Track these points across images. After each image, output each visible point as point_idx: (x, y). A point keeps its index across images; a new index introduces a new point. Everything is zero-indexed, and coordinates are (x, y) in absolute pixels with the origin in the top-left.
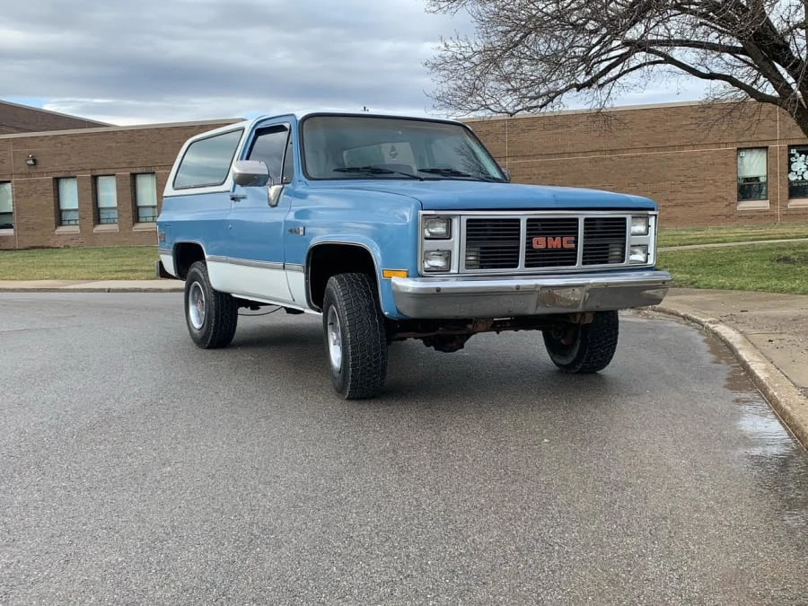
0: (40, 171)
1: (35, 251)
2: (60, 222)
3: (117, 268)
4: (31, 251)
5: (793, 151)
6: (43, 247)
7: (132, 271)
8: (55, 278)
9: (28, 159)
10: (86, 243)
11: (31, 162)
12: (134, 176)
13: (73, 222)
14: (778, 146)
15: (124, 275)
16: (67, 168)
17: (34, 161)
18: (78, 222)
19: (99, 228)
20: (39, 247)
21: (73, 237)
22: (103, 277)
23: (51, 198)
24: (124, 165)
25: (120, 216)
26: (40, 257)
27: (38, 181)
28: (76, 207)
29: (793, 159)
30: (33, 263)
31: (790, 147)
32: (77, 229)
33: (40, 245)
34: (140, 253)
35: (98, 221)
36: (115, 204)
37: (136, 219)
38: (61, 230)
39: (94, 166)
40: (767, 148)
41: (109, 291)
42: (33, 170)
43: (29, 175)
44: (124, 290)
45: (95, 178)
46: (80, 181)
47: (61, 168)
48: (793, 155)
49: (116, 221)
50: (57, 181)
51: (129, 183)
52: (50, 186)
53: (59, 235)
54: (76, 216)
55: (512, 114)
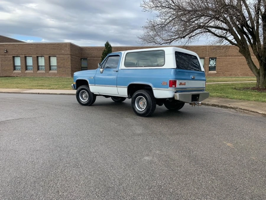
0: (8, 54)
1: (7, 77)
2: (15, 69)
3: (37, 85)
4: (6, 77)
5: (210, 59)
6: (10, 76)
7: (42, 86)
8: (18, 88)
9: (5, 50)
10: (23, 76)
11: (6, 51)
12: (38, 57)
13: (19, 69)
14: (207, 58)
15: (41, 87)
16: (17, 54)
17: (7, 51)
18: (20, 69)
19: (27, 71)
20: (8, 76)
21: (19, 74)
22: (34, 88)
23: (12, 62)
24: (35, 54)
25: (33, 68)
26: (10, 80)
27: (8, 57)
28: (20, 65)
29: (210, 61)
30: (8, 82)
31: (210, 58)
32: (20, 71)
33: (9, 75)
34: (41, 79)
35: (26, 69)
36: (32, 65)
37: (38, 69)
38: (15, 71)
39: (25, 54)
40: (204, 58)
41: (38, 94)
42: (6, 54)
43: (5, 55)
44: (44, 94)
45: (26, 57)
46: (21, 57)
47: (15, 54)
48: (210, 60)
49: (32, 69)
50: (14, 57)
51: (36, 59)
52: (11, 59)
53: (14, 73)
54: (20, 68)
55: (161, 45)
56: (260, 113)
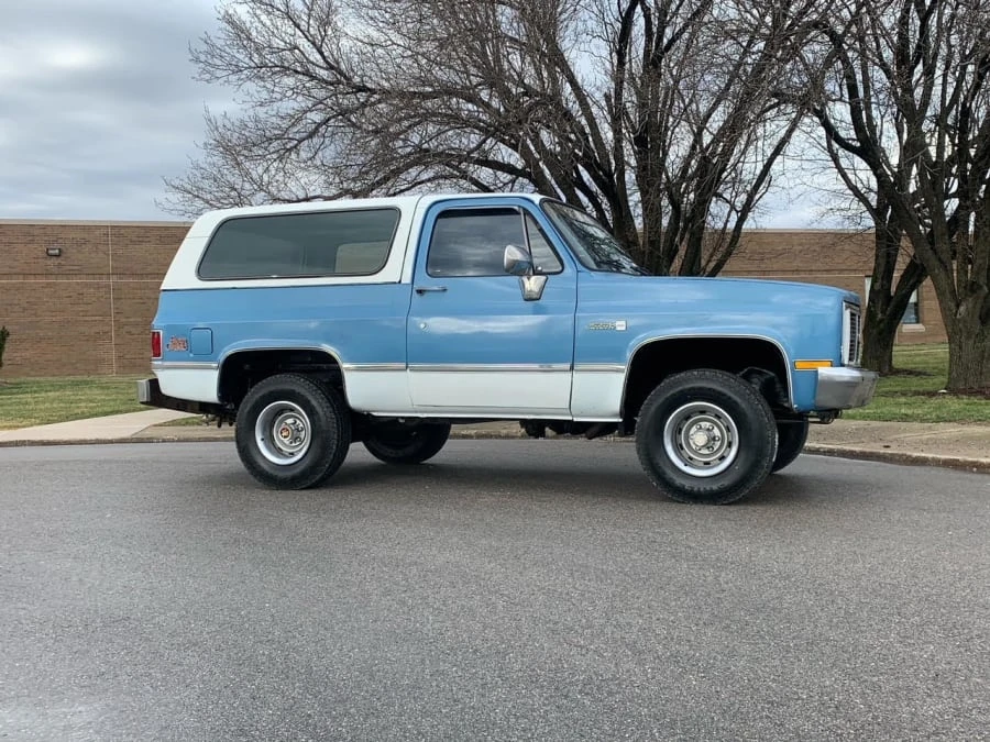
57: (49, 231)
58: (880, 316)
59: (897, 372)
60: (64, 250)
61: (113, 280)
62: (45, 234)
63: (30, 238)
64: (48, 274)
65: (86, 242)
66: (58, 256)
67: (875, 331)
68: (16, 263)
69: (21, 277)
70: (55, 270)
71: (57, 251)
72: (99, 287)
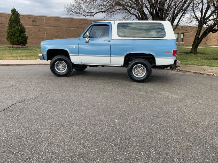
55: (85, 16)
56: (192, 72)
57: (33, 17)
58: (196, 42)
59: (198, 53)
60: (36, 21)
61: (45, 27)
62: (32, 17)
63: (29, 18)
64: (33, 25)
65: (40, 19)
66: (35, 22)
67: (195, 45)
68: (27, 23)
69: (28, 25)
70: (34, 25)
71: (34, 21)
72: (43, 28)
